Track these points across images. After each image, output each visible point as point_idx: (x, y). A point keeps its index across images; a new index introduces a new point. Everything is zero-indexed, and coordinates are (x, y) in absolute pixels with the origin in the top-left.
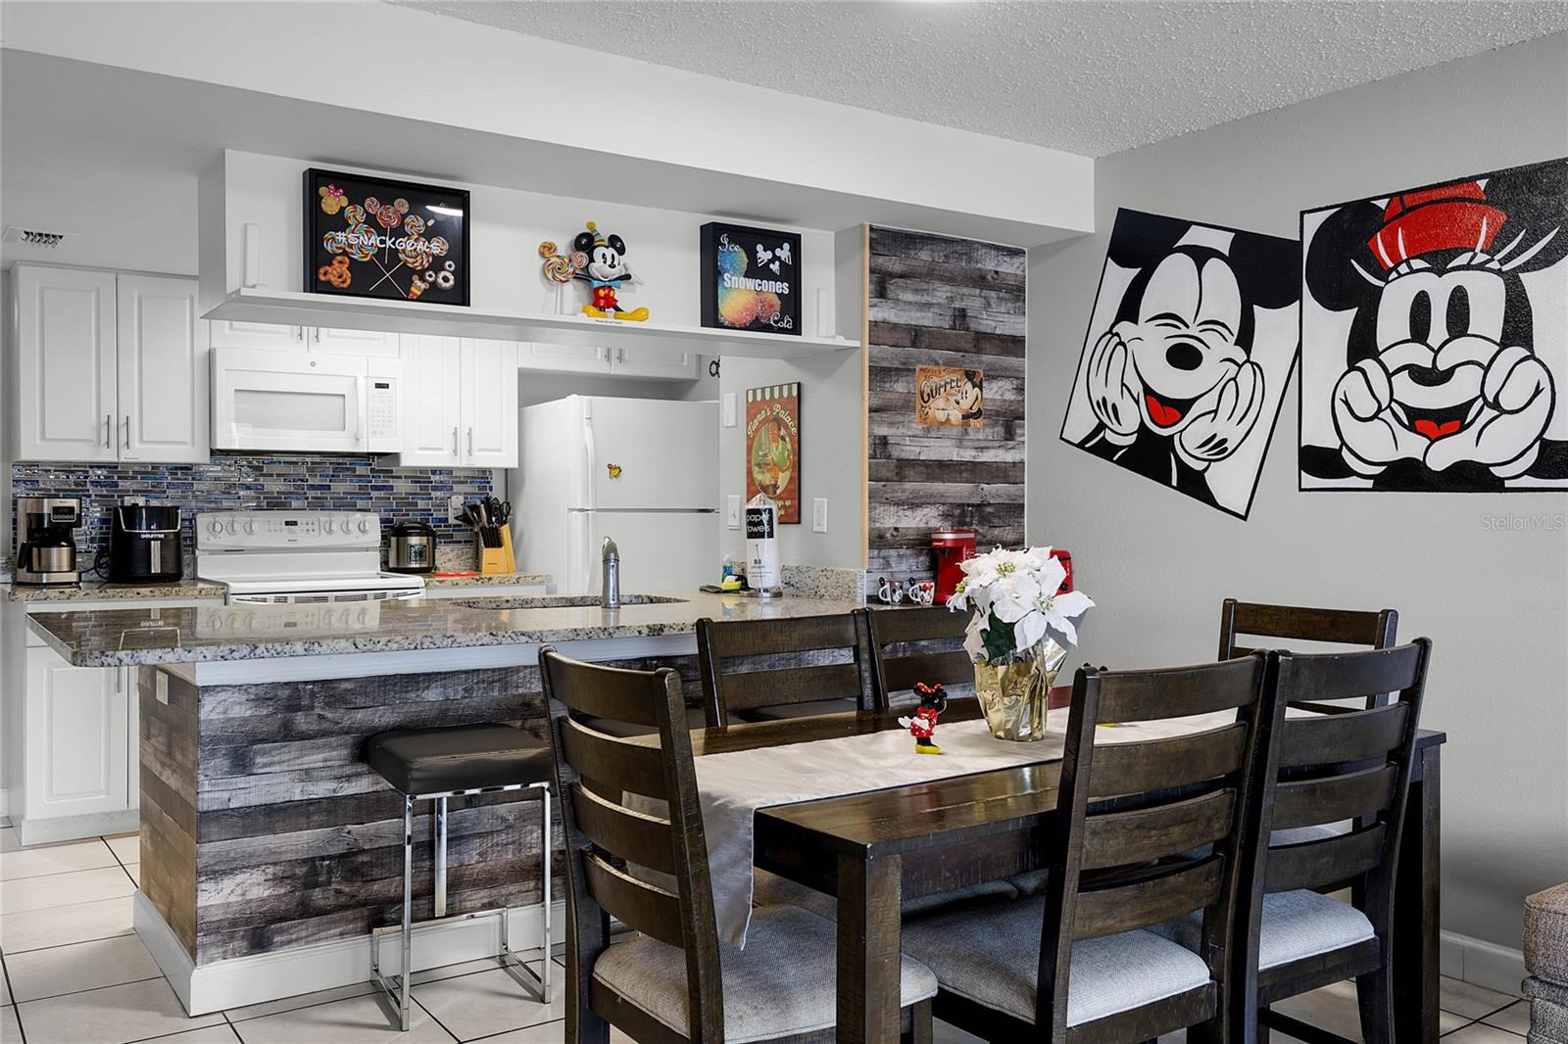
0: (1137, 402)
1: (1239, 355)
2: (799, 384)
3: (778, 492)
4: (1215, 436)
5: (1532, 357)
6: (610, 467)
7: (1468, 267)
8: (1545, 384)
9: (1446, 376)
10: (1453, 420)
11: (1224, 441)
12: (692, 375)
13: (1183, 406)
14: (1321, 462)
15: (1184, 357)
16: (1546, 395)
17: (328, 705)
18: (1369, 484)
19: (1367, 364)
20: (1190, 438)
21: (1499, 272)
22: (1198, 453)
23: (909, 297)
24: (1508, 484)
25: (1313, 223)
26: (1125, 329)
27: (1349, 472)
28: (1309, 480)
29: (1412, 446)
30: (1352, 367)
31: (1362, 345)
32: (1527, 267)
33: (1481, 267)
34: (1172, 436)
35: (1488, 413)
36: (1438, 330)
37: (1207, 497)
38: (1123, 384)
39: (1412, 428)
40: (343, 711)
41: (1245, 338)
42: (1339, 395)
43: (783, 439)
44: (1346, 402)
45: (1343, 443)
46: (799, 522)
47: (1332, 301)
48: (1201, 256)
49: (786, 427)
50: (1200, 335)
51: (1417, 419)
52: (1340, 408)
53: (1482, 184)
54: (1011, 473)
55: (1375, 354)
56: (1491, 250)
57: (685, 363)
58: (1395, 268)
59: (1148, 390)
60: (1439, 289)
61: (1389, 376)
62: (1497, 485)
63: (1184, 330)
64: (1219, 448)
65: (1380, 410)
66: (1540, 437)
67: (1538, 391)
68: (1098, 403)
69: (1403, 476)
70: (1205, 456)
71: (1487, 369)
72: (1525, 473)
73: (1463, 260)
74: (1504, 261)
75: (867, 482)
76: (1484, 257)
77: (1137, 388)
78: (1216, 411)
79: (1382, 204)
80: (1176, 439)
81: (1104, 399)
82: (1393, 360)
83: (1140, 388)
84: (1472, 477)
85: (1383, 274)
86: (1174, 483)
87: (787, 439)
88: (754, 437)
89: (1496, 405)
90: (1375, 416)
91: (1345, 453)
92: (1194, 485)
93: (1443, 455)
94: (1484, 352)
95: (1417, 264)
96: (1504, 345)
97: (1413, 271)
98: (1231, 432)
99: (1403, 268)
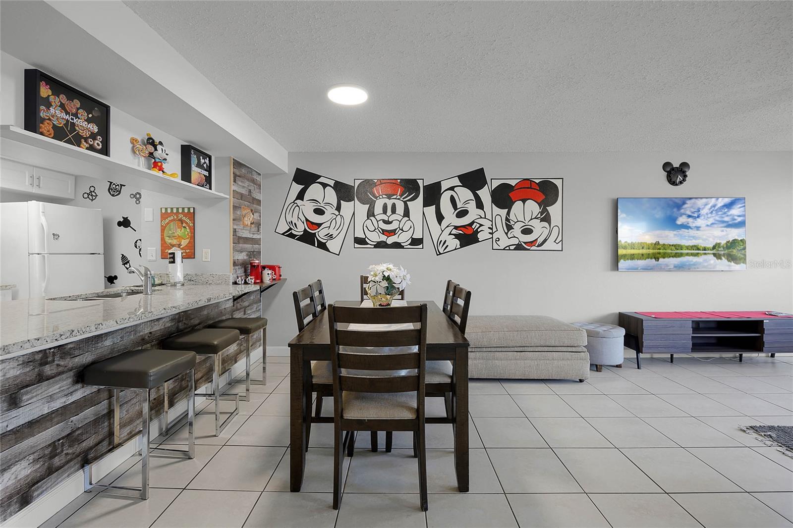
0: (303, 223)
1: (337, 213)
2: (194, 208)
3: (181, 247)
4: (329, 234)
5: (410, 220)
6: (54, 235)
7: (396, 199)
8: (412, 226)
9: (391, 223)
10: (393, 232)
11: (332, 235)
12: (72, 197)
13: (319, 225)
14: (360, 241)
15: (319, 212)
16: (413, 228)
17: (61, 358)
18: (373, 246)
19: (372, 218)
20: (321, 234)
21: (402, 201)
22: (324, 238)
23: (240, 183)
24: (405, 247)
25: (358, 183)
26: (298, 202)
27: (368, 244)
28: (357, 245)
29: (383, 238)
30: (368, 218)
31: (371, 214)
32: (409, 200)
33: (398, 199)
34: (315, 233)
35: (401, 231)
36: (389, 212)
37: (327, 250)
38: (298, 218)
39: (383, 234)
40: (69, 359)
41: (338, 208)
42: (365, 225)
43: (184, 227)
44: (367, 227)
45: (366, 237)
46: (194, 258)
47: (363, 202)
48: (325, 185)
49: (187, 223)
50: (324, 207)
51: (384, 232)
52: (365, 228)
53: (399, 181)
54: (257, 242)
55: (374, 216)
56: (401, 196)
57: (69, 192)
58: (379, 197)
59: (307, 220)
60: (389, 203)
61: (378, 222)
62: (402, 247)
63: (319, 205)
64: (331, 237)
65: (375, 229)
66: (411, 237)
67: (411, 227)
68: (289, 222)
69: (380, 245)
70: (326, 239)
71: (400, 222)
72: (409, 244)
73: (395, 197)
74: (403, 199)
75: (232, 244)
76: (399, 197)
77: (303, 219)
78: (329, 227)
79: (376, 181)
80: (317, 233)
81: (291, 221)
82: (378, 217)
83: (305, 219)
84: (397, 245)
85: (376, 198)
86: (316, 246)
87: (187, 228)
88: (166, 226)
89: (402, 230)
90: (374, 231)
91: (366, 239)
92: (323, 246)
93: (390, 240)
94: (400, 218)
95: (384, 196)
96: (403, 217)
97: (383, 198)
98: (335, 233)
99: (381, 197)
